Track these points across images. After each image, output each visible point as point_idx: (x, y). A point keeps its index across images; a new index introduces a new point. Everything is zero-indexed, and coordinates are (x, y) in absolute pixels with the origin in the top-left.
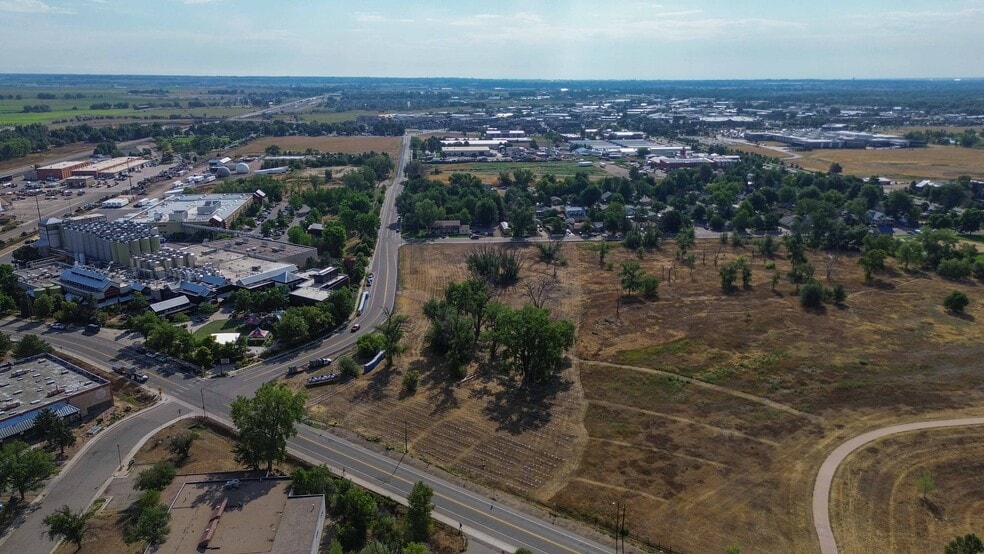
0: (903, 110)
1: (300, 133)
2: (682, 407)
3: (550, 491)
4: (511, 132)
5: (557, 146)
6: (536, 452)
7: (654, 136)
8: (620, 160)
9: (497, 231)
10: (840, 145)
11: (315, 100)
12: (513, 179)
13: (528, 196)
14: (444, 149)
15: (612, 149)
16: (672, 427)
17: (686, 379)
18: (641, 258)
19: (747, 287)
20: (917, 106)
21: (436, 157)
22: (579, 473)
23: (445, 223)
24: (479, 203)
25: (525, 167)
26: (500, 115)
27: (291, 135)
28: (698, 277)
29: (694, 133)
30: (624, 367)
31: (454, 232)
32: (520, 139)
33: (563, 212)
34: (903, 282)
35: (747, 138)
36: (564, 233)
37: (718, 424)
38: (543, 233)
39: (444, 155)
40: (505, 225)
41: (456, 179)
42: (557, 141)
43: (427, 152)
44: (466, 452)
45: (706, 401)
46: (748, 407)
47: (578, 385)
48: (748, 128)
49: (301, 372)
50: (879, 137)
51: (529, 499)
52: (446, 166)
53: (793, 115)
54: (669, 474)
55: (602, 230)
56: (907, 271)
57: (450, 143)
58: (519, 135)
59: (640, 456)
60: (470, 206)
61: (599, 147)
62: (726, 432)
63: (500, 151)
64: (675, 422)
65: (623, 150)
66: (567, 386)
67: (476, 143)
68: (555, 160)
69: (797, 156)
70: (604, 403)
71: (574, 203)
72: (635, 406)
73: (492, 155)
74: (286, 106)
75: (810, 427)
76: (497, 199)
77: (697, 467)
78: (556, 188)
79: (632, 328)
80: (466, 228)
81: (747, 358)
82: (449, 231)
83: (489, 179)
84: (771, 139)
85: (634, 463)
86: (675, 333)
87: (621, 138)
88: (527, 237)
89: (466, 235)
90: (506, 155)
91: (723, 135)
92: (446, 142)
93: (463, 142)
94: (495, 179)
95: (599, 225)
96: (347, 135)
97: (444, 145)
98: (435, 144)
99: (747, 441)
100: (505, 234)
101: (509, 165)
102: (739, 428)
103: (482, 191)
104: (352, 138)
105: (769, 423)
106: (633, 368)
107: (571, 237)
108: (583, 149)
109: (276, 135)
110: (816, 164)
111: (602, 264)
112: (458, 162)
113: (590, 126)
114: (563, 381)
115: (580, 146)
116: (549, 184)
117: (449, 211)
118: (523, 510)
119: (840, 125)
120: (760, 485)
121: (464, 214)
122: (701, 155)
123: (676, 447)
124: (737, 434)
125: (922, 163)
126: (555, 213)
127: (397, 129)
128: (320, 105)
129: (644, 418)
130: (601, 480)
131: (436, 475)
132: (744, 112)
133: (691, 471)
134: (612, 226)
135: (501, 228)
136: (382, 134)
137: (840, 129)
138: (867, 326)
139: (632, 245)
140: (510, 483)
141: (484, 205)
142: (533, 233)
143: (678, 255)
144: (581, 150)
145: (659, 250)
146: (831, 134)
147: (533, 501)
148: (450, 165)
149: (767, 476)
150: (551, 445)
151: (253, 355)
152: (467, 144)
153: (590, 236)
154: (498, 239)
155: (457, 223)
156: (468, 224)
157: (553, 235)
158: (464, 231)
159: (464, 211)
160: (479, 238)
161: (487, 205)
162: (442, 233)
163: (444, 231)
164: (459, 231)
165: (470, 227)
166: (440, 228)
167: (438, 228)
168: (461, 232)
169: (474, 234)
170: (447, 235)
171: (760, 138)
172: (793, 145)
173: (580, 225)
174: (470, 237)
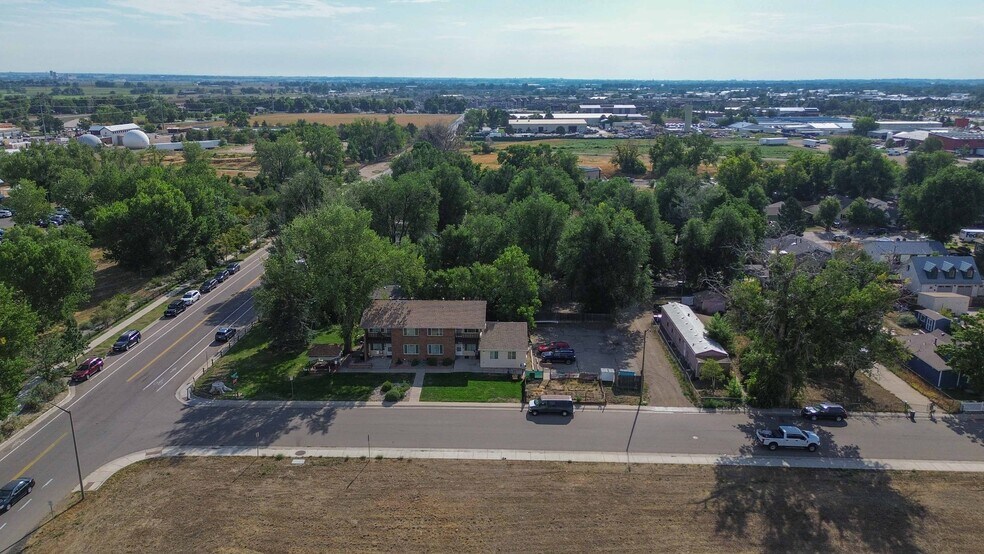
1: (325, 110)
12: (646, 161)
14: (511, 122)
15: (795, 126)
21: (497, 133)
24: (573, 224)
27: (311, 111)
31: (449, 365)
41: (515, 158)
57: (523, 116)
58: (628, 111)
60: (536, 235)
61: (766, 124)
63: (603, 127)
65: (816, 125)
67: (564, 118)
73: (589, 132)
80: (513, 345)
82: (434, 351)
88: (834, 418)
89: (510, 381)
90: (613, 131)
96: (387, 113)
97: (514, 118)
98: (500, 117)
109: (291, 111)
112: (533, 138)
115: (737, 120)
117: (455, 253)
121: (508, 267)
136: (435, 112)
141: (594, 232)
144: (742, 125)
152: (550, 117)
154: (682, 433)
155: (468, 314)
156: (521, 318)
157: (967, 405)
158: (503, 356)
159: (514, 253)
160: (570, 415)
161: (609, 234)
162: (399, 362)
163: (411, 351)
164: (478, 357)
165: (531, 331)
166: (388, 340)
167: (382, 338)
168: (487, 363)
169: (546, 376)
170: (420, 373)
174: (524, 401)
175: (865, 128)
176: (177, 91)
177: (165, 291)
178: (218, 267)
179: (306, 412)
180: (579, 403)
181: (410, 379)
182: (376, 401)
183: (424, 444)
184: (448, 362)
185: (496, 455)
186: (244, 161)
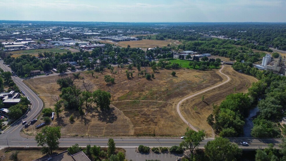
2: (143, 107)
3: (132, 132)
4: (27, 39)
5: (47, 43)
6: (121, 125)
7: (75, 39)
8: (72, 47)
9: (53, 72)
10: (124, 40)
12: (44, 55)
14: (5, 46)
15: (66, 44)
16: (144, 111)
17: (138, 100)
18: (102, 74)
19: (133, 77)
20: (133, 29)
21: (4, 49)
22: (135, 126)
23: (35, 71)
26: (15, 33)
28: (120, 77)
29: (86, 38)
30: (122, 101)
31: (39, 74)
32: (31, 41)
33: (69, 64)
34: (160, 71)
35: (100, 39)
36: (75, 70)
37: (152, 108)
38: (68, 70)
39: (7, 48)
40: (55, 69)
41: (24, 56)
44: (104, 131)
45: (146, 104)
46: (155, 103)
47: (115, 108)
48: (99, 36)
49: (29, 125)
50: (132, 38)
51: (129, 136)
53: (107, 32)
54: (152, 120)
55: (85, 68)
56: (159, 69)
59: (144, 119)
61: (61, 43)
62: (156, 109)
64: (144, 110)
65: (70, 44)
66: (113, 109)
67: (16, 44)
69: (117, 43)
70: (125, 110)
71: (71, 61)
72: (133, 109)
73: (26, 47)
75: (169, 104)
77: (156, 118)
79: (116, 91)
80: (42, 72)
81: (146, 93)
82: (37, 74)
84: (107, 39)
85: (144, 121)
86: (127, 91)
87: (65, 40)
90: (31, 47)
91: (94, 38)
92: (4, 44)
93: (11, 43)
95: (84, 66)
99: (161, 110)
100: (57, 72)
101: (35, 50)
102: (157, 108)
105: (161, 105)
106: (125, 101)
107: (77, 71)
110: (123, 45)
111: (94, 77)
112: (15, 51)
114: (111, 108)
115: (56, 43)
116: (59, 55)
118: (130, 138)
119: (122, 35)
120: (169, 118)
121: (40, 67)
122: (94, 44)
123: (149, 115)
124: (158, 109)
125: (144, 44)
129: (137, 111)
130: (140, 127)
131: (102, 138)
132: (94, 31)
133: (156, 119)
134: (88, 66)
137: (122, 36)
138: (162, 82)
139: (97, 71)
140: (121, 134)
142: (66, 71)
144: (57, 44)
145: (105, 71)
146: (121, 37)
147: (130, 136)
149: (169, 115)
150: (123, 123)
151: (4, 125)
152: (13, 44)
153: (83, 70)
154: (56, 74)
155: (39, 71)
157: (72, 71)
160: (49, 75)
165: (44, 72)
166: (33, 73)
168: (41, 74)
169: (46, 74)
171: (104, 39)
172: (114, 40)
173: (79, 67)
175: (77, 45)
182: (35, 76)
183: (40, 77)
185: (45, 77)
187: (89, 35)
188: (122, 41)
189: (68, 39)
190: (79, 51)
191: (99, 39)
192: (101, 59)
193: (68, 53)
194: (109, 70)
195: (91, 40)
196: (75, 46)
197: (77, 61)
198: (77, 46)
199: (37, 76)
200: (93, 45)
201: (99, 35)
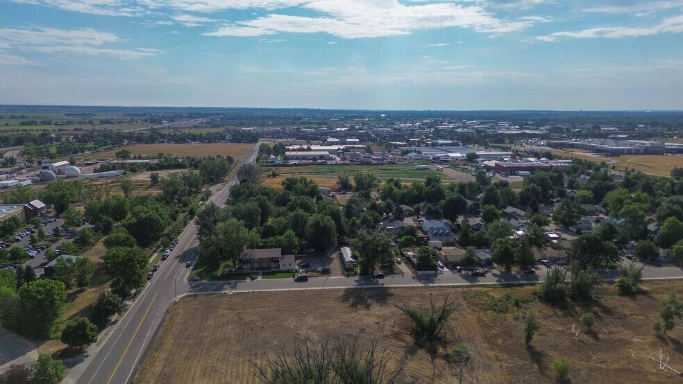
0: (646, 126)
1: (169, 141)
4: (348, 140)
5: (389, 151)
7: (469, 144)
8: (454, 164)
9: (335, 265)
10: (642, 152)
11: (200, 120)
12: (353, 183)
13: (374, 207)
14: (287, 153)
15: (441, 154)
18: (595, 336)
21: (279, 160)
23: (259, 254)
24: (311, 221)
25: (365, 171)
26: (338, 129)
27: (159, 142)
29: (502, 142)
31: (270, 269)
32: (355, 146)
33: (420, 228)
35: (548, 145)
36: (434, 268)
38: (403, 267)
39: (287, 158)
40: (347, 252)
41: (290, 185)
42: (390, 148)
43: (272, 156)
48: (543, 139)
50: (670, 145)
52: (285, 169)
55: (488, 263)
57: (294, 149)
58: (354, 143)
60: (298, 225)
61: (428, 152)
63: (339, 155)
65: (451, 155)
67: (317, 149)
68: (390, 163)
71: (431, 215)
73: (331, 159)
74: (176, 124)
76: (335, 215)
78: (404, 195)
80: (290, 262)
82: (264, 265)
83: (326, 182)
84: (572, 146)
87: (442, 145)
88: (381, 277)
89: (288, 272)
90: (344, 159)
91: (527, 144)
92: (291, 148)
93: (306, 148)
94: (334, 182)
95: (483, 255)
96: (209, 142)
97: (289, 150)
98: (280, 150)
100: (347, 270)
101: (347, 167)
103: (320, 198)
104: (211, 145)
107: (447, 278)
108: (415, 154)
109: (147, 142)
112: (299, 165)
113: (412, 135)
115: (411, 151)
116: (396, 190)
117: (268, 232)
119: (624, 136)
121: (288, 236)
122: (530, 159)
126: (411, 231)
127: (253, 139)
128: (203, 123)
132: (526, 128)
134: (505, 258)
135: (341, 257)
136: (239, 142)
139: (556, 299)
141: (317, 224)
142: (390, 269)
143: (657, 328)
144: (412, 155)
146: (625, 142)
148: (290, 168)
152: (309, 149)
153: (476, 275)
154: (338, 282)
155: (276, 253)
156: (293, 253)
157: (419, 272)
158: (287, 266)
159: (290, 232)
160: (307, 280)
161: (322, 224)
162: (253, 269)
163: (256, 265)
164: (279, 266)
165: (296, 259)
166: (249, 262)
167: (246, 262)
168: (282, 268)
169: (301, 271)
170: (260, 272)
171: (562, 146)
172: (598, 151)
173: (458, 253)
174: (294, 277)
175: (472, 158)
176: (53, 122)
177: (155, 251)
178: (171, 241)
179: (228, 284)
180: (310, 277)
181: (258, 274)
182: (248, 280)
183: (266, 289)
184: (269, 268)
185: (286, 290)
186: (144, 185)
187: (513, 134)
188: (630, 152)
189: (450, 142)
190: (474, 180)
191: (543, 145)
192: (566, 223)
193: (429, 182)
194: (626, 300)
195: (518, 147)
196: (464, 163)
197: (453, 219)
198: (472, 161)
199: (260, 278)
200: (527, 161)
201: (543, 137)
